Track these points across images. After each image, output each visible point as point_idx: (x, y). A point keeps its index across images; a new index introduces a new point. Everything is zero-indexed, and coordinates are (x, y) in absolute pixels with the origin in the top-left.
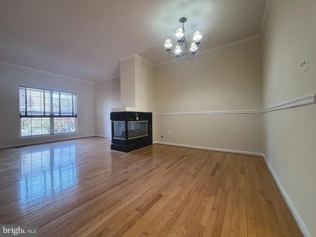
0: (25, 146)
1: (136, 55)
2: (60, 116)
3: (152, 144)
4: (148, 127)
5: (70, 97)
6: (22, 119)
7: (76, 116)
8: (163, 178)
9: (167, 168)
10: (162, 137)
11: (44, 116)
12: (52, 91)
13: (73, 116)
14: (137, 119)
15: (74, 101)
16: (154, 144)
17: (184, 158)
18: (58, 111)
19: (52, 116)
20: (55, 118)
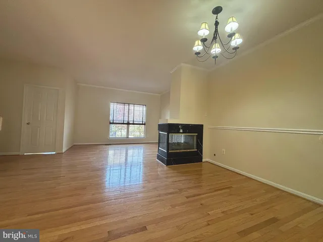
0: (110, 145)
1: (182, 64)
2: (133, 124)
3: (202, 161)
4: (197, 142)
5: (141, 109)
6: (111, 125)
7: (145, 124)
8: (171, 207)
9: (187, 197)
10: (215, 155)
11: (123, 124)
12: (129, 104)
13: (142, 124)
14: (181, 131)
15: (144, 112)
16: (204, 162)
17: (227, 190)
18: (132, 120)
19: (128, 124)
20: (130, 125)
